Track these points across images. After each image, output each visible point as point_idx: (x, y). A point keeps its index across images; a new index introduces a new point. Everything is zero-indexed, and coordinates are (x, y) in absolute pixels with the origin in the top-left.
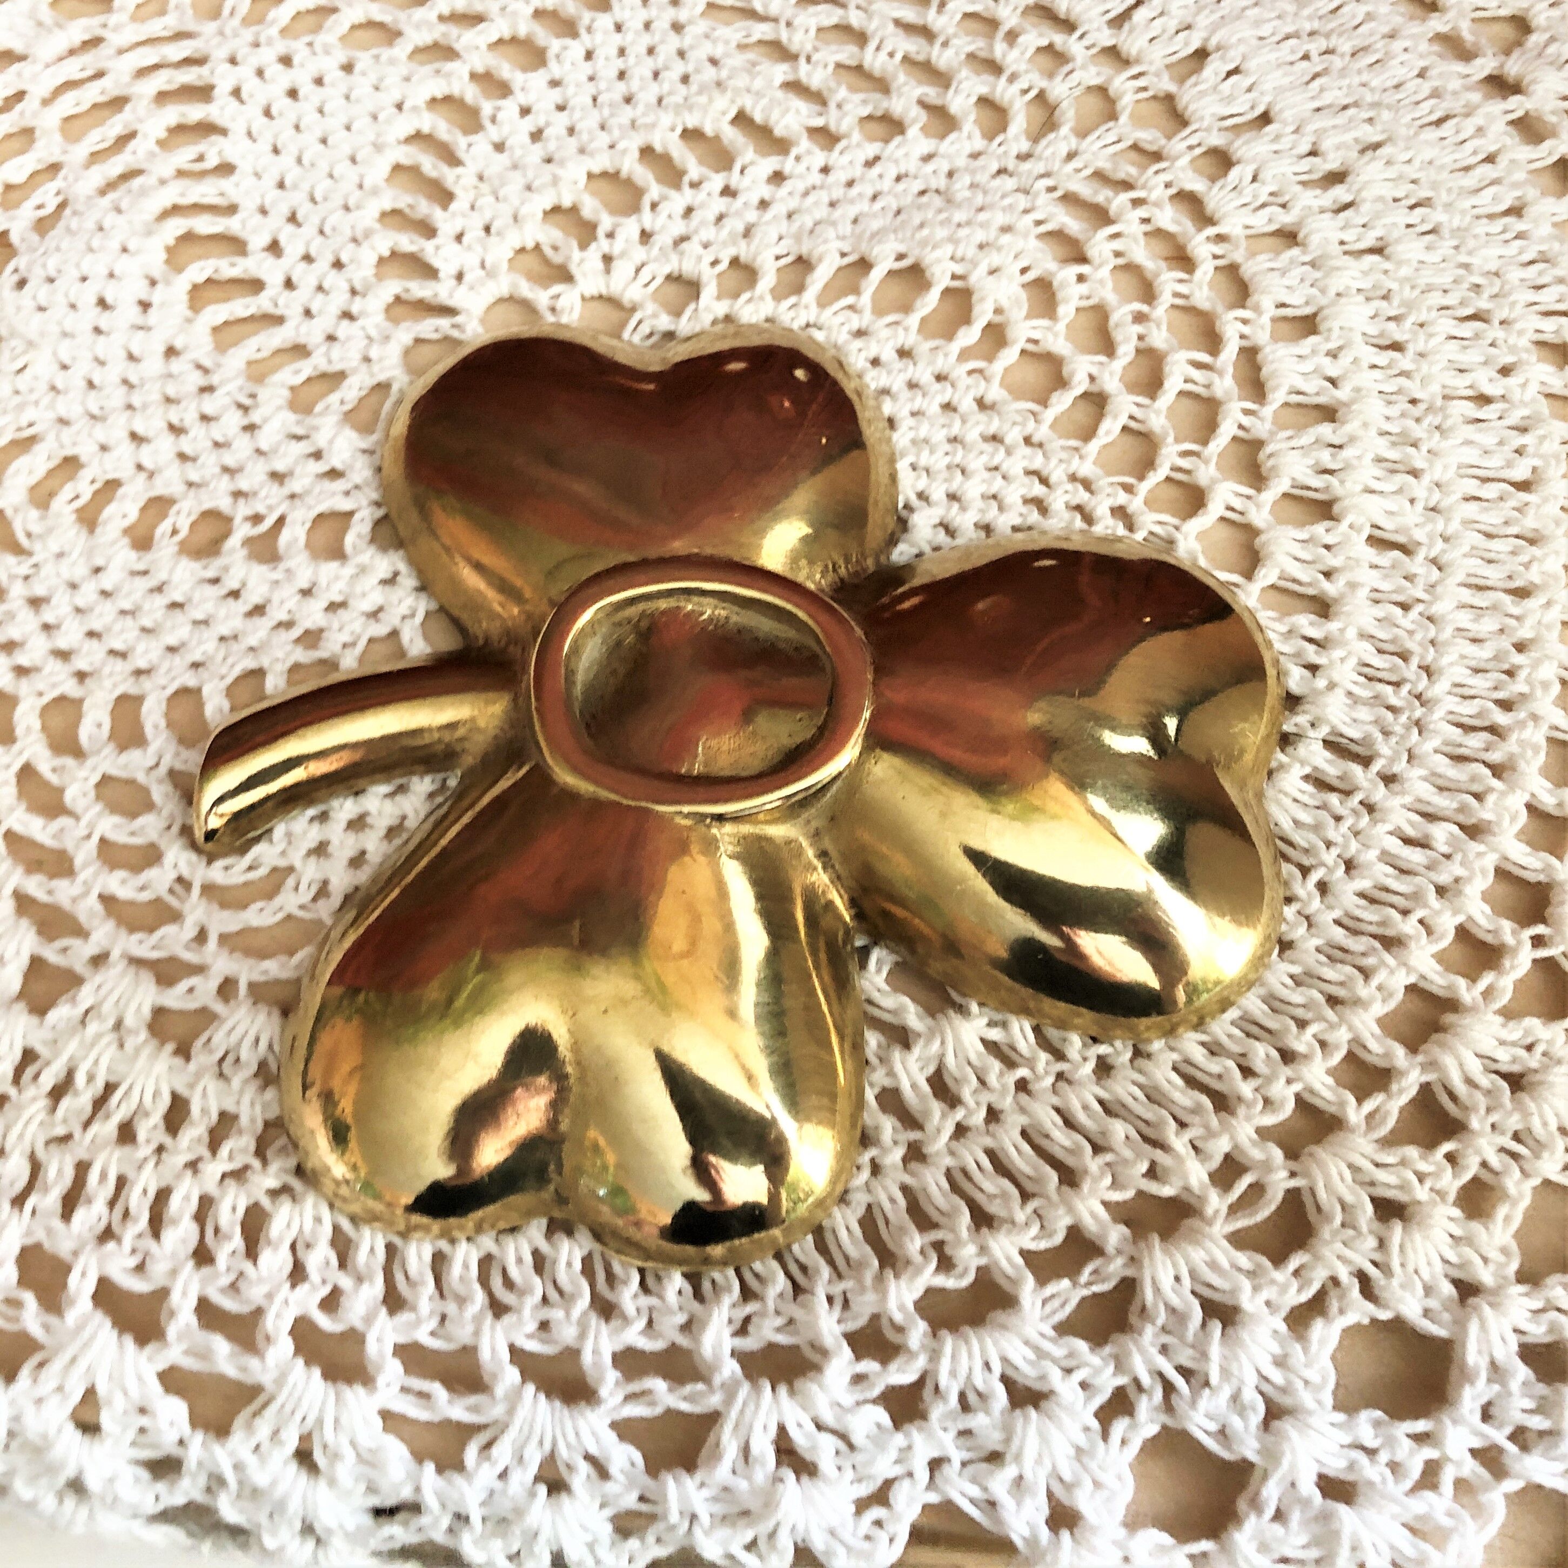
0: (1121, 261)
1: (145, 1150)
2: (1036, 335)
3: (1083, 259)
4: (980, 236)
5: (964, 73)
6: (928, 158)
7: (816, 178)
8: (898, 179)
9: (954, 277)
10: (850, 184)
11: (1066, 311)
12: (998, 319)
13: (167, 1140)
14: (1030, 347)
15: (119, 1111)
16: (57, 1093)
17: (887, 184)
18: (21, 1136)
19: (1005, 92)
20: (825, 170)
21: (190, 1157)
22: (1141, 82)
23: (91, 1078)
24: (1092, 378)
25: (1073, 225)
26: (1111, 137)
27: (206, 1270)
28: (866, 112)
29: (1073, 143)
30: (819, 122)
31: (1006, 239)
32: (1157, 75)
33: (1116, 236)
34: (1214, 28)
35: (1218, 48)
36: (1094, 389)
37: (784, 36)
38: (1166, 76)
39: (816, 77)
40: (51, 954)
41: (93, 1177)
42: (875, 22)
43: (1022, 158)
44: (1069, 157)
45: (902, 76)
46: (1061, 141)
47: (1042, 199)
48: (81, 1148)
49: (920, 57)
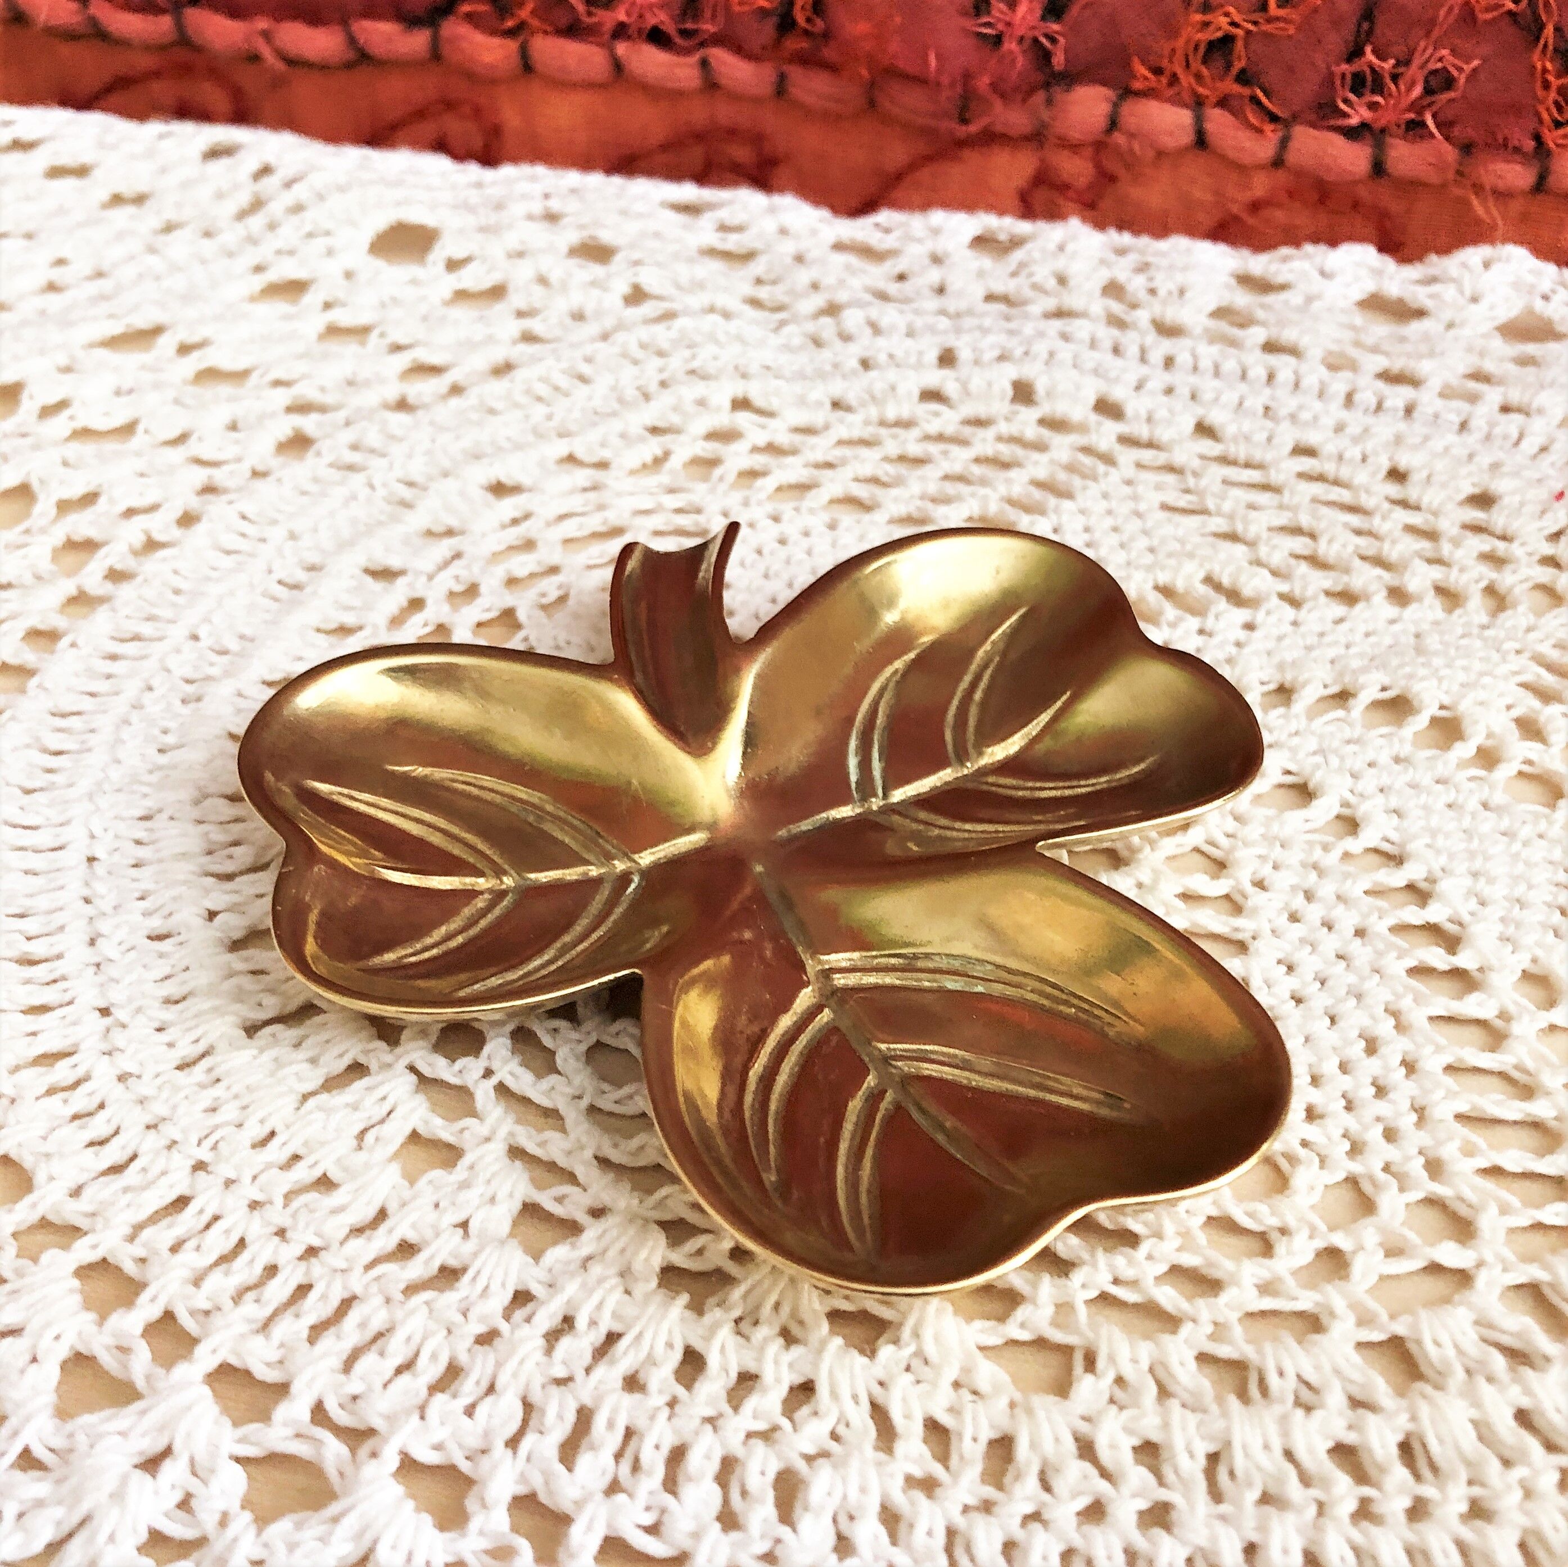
1: (656, 1399)
2: (1531, 758)
5: (1417, 562)
6: (1392, 622)
7: (1289, 629)
8: (1367, 635)
10: (1322, 635)
11: (1557, 740)
12: (1489, 743)
13: (680, 1391)
14: (1526, 768)
15: (627, 1359)
16: (552, 1337)
17: (1358, 637)
18: (515, 1375)
20: (1295, 623)
21: (709, 1412)
23: (593, 1323)
27: (735, 1535)
28: (1326, 586)
29: (1532, 619)
30: (1284, 587)
37: (1240, 528)
39: (1275, 558)
40: (546, 1200)
41: (599, 1423)
42: (1323, 525)
43: (1484, 627)
44: (1529, 630)
45: (1357, 562)
46: (1518, 617)
47: (1512, 656)
48: (584, 1391)
49: (1370, 552)
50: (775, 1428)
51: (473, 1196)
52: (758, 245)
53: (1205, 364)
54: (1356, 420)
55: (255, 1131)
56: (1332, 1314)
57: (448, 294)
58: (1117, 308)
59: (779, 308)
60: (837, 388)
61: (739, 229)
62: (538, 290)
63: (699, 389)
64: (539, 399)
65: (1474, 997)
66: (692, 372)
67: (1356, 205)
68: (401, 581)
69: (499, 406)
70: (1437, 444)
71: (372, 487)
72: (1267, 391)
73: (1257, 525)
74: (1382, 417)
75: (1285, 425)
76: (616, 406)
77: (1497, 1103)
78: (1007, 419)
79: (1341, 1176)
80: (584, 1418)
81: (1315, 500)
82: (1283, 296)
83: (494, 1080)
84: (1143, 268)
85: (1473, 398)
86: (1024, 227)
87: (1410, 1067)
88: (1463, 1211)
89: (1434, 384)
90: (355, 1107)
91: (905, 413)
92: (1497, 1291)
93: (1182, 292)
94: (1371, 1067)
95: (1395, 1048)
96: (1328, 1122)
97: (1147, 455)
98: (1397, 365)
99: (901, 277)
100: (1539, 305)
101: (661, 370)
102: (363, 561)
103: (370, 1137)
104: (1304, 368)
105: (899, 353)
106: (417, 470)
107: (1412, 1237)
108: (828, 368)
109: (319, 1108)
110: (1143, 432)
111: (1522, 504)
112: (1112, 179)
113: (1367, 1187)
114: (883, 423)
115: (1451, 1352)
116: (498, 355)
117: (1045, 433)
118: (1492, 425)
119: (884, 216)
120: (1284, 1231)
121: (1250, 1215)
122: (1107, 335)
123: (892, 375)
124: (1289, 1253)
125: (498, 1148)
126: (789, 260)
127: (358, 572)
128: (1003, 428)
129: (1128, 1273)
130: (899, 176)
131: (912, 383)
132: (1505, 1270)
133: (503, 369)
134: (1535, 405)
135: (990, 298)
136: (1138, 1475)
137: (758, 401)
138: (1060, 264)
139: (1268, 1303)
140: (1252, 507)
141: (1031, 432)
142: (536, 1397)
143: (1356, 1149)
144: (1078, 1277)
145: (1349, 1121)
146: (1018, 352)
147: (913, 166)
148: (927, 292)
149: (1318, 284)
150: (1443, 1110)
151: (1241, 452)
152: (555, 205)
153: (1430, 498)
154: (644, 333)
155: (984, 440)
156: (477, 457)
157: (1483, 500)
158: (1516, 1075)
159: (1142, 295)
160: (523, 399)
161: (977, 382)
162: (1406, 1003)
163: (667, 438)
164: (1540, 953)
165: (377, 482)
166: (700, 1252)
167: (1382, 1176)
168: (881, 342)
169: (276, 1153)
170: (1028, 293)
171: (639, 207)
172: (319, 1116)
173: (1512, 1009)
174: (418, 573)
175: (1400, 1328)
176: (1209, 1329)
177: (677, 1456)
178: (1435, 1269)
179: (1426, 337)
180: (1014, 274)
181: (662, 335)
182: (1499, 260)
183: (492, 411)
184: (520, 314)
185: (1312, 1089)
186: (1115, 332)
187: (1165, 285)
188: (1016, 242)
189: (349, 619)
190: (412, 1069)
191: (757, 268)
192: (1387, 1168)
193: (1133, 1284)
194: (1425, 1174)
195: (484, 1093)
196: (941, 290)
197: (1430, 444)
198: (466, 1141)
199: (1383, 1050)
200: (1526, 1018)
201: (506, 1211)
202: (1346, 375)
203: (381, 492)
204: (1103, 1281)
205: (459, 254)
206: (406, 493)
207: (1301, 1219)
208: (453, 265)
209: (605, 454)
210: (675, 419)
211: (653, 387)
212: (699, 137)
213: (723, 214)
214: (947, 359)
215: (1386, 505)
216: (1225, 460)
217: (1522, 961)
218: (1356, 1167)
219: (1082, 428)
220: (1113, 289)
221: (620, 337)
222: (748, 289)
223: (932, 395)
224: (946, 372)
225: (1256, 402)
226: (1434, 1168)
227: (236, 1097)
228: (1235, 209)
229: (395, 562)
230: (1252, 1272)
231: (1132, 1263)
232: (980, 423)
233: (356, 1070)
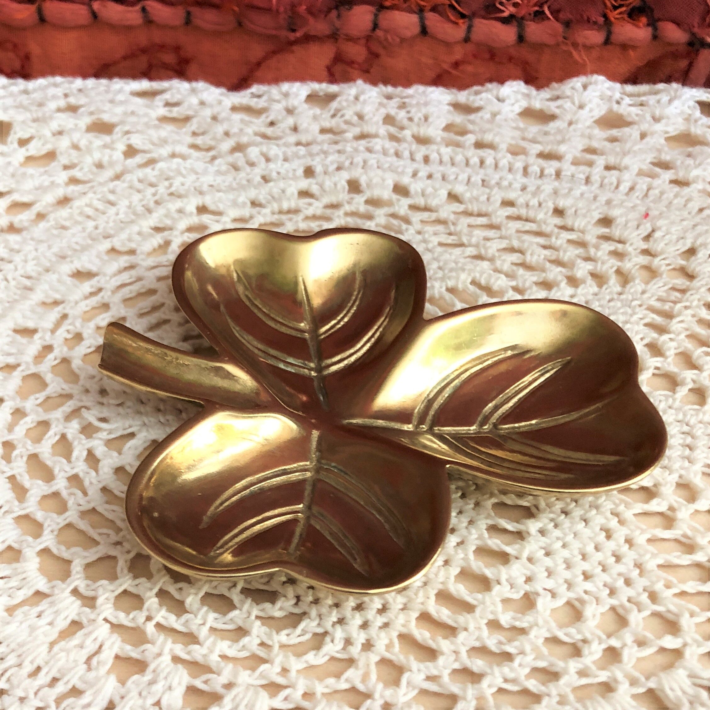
0: (688, 333)
2: (659, 365)
3: (668, 332)
5: (579, 261)
6: (573, 296)
11: (671, 353)
14: (657, 371)
19: (600, 268)
22: (667, 262)
24: (694, 381)
25: (659, 320)
26: (660, 284)
28: (535, 279)
29: (644, 286)
30: (514, 283)
31: (628, 326)
32: (674, 257)
33: (682, 321)
34: (696, 238)
35: (701, 245)
36: (697, 386)
37: (483, 252)
38: (679, 258)
39: (506, 267)
42: (526, 245)
43: (620, 294)
44: (643, 292)
45: (548, 265)
46: (637, 286)
47: (638, 309)
49: (553, 258)
51: (159, 687)
52: (190, 113)
53: (446, 158)
54: (532, 183)
55: (28, 668)
56: (616, 682)
57: (22, 159)
58: (392, 130)
59: (209, 149)
60: (252, 193)
61: (176, 104)
62: (74, 153)
63: (179, 204)
64: (89, 217)
65: (655, 501)
66: (171, 194)
67: (510, 59)
68: (37, 336)
69: (67, 224)
70: (577, 193)
71: (6, 280)
72: (482, 171)
73: (491, 249)
74: (545, 180)
75: (496, 190)
76: (133, 217)
77: (678, 557)
78: (349, 203)
79: (607, 607)
81: (518, 231)
82: (480, 114)
83: (154, 622)
84: (403, 106)
85: (590, 164)
86: (334, 88)
87: (629, 541)
88: (670, 617)
89: (569, 157)
90: (81, 647)
91: (293, 204)
92: (696, 657)
93: (426, 119)
94: (610, 546)
95: (621, 533)
96: (596, 579)
97: (425, 215)
98: (547, 149)
99: (272, 124)
100: (615, 107)
101: (154, 195)
102: (12, 325)
103: (94, 661)
104: (500, 155)
105: (282, 171)
106: (31, 268)
107: (649, 635)
108: (244, 182)
109: (62, 650)
110: (421, 202)
111: (627, 222)
112: (377, 56)
113: (621, 611)
114: (280, 212)
115: (680, 693)
116: (60, 192)
117: (370, 208)
118: (603, 178)
119: (255, 89)
120: (585, 641)
121: (566, 634)
122: (391, 146)
123: (282, 184)
124: (590, 653)
125: (166, 659)
126: (209, 120)
127: (11, 333)
128: (347, 208)
129: (511, 675)
130: (259, 64)
131: (293, 188)
132: (699, 646)
133: (64, 201)
134: (623, 165)
135: (323, 131)
137: (212, 207)
138: (358, 107)
139: (584, 681)
140: (487, 239)
141: (363, 208)
143: (612, 592)
144: (485, 683)
145: (605, 577)
146: (347, 164)
147: (266, 58)
148: (288, 131)
149: (496, 106)
150: (651, 564)
151: (474, 208)
152: (72, 100)
153: (579, 223)
154: (140, 173)
155: (339, 216)
156: (63, 257)
157: (606, 221)
158: (683, 540)
159: (405, 122)
160: (80, 219)
161: (328, 184)
162: (622, 508)
163: (166, 233)
164: (683, 472)
165: (10, 277)
166: (285, 698)
167: (628, 604)
168: (272, 166)
169: (43, 678)
170: (344, 127)
171: (121, 97)
172: (63, 654)
173: (675, 505)
174: (44, 330)
175: (652, 684)
176: (557, 699)
178: (663, 650)
179: (559, 131)
180: (334, 116)
181: (149, 173)
182: (591, 83)
183: (64, 228)
184: (66, 168)
185: (583, 563)
186: (395, 144)
187: (418, 115)
188: (332, 97)
189: (11, 360)
190: (106, 620)
191: (193, 126)
192: (629, 601)
193: (514, 681)
194: (649, 601)
195: (150, 628)
196: (295, 129)
197: (572, 193)
198: (148, 656)
199: (615, 536)
200: (683, 509)
201: (179, 692)
202: (522, 157)
203: (13, 283)
204: (499, 682)
205: (26, 136)
206: (28, 283)
207: (593, 634)
208: (23, 143)
209: (133, 245)
210: (168, 222)
211: (152, 205)
212: (144, 51)
213: (167, 96)
214: (309, 172)
215: (556, 230)
216: (467, 214)
217: (675, 477)
218: (614, 602)
219: (389, 204)
220: (389, 120)
221: (128, 177)
222: (190, 140)
223: (304, 194)
224: (310, 180)
225: (477, 179)
226: (653, 597)
227: (13, 651)
228: (446, 66)
229: (31, 325)
230: (574, 665)
231: (512, 670)
232: (334, 206)
233: (76, 625)
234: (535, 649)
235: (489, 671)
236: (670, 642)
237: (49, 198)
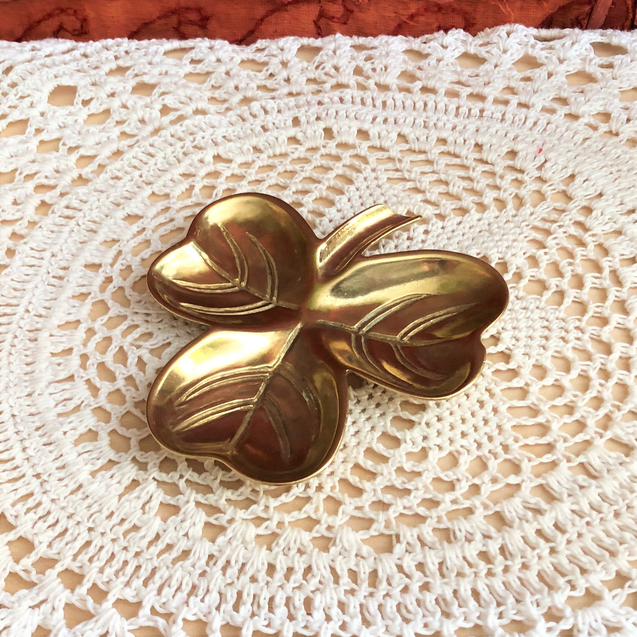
0: (559, 246)
1: (262, 584)
2: (533, 274)
3: (544, 247)
4: (506, 244)
5: (487, 190)
6: (479, 220)
7: (441, 231)
8: (470, 228)
9: (499, 259)
10: (453, 231)
11: (543, 265)
12: (518, 271)
13: (269, 579)
14: (532, 279)
15: (250, 571)
16: (224, 569)
17: (467, 229)
18: (215, 585)
19: (502, 195)
20: (443, 228)
21: (279, 584)
22: (552, 187)
23: (236, 562)
24: (557, 286)
25: (539, 236)
26: (545, 206)
28: (453, 207)
29: (532, 209)
30: (438, 212)
31: (515, 244)
32: (558, 184)
33: (555, 238)
34: (576, 166)
35: (578, 173)
36: (559, 289)
37: (418, 185)
38: (561, 184)
39: (433, 198)
40: (212, 520)
41: (245, 595)
42: (451, 177)
43: (514, 216)
44: (532, 214)
45: (464, 194)
46: (527, 209)
47: (525, 229)
48: (238, 586)
49: (470, 187)
50: (301, 584)
51: (187, 524)
52: (210, 69)
53: (399, 103)
54: (460, 122)
55: (106, 513)
56: (476, 507)
57: (85, 117)
58: (360, 79)
59: (225, 101)
60: (254, 141)
61: (199, 61)
62: (123, 110)
63: (200, 155)
64: (135, 167)
65: (516, 380)
66: (195, 147)
67: (453, 10)
68: (101, 270)
69: (120, 174)
70: (493, 130)
71: (79, 225)
72: (424, 114)
73: (425, 182)
74: (471, 120)
75: (433, 130)
76: (167, 166)
77: (525, 420)
78: (324, 147)
79: (475, 457)
80: (240, 594)
81: (447, 165)
82: (427, 61)
83: (185, 479)
84: (368, 59)
85: (506, 103)
86: (318, 42)
87: (495, 410)
88: (517, 462)
89: (490, 99)
90: (138, 497)
91: (283, 151)
92: (529, 490)
93: (386, 68)
94: (481, 414)
95: (490, 405)
96: (469, 437)
97: (380, 154)
98: (476, 91)
99: (271, 75)
100: (530, 51)
101: (182, 148)
102: (83, 262)
103: (147, 507)
104: (439, 99)
105: (276, 122)
106: (95, 215)
107: (499, 475)
108: (249, 131)
109: (127, 501)
110: (377, 143)
111: (527, 154)
112: (352, 12)
113: (484, 460)
114: (275, 156)
115: (514, 514)
116: (114, 147)
117: (340, 151)
118: (515, 116)
119: (260, 43)
120: (458, 480)
121: (447, 476)
122: (358, 94)
123: (275, 133)
124: (461, 488)
125: (192, 504)
126: (224, 75)
127: (83, 268)
128: (323, 151)
129: (408, 505)
130: (262, 20)
131: (283, 136)
132: (531, 481)
133: (118, 153)
134: (531, 103)
135: (309, 80)
136: (418, 575)
137: (224, 156)
138: (335, 61)
139: (455, 507)
140: (423, 173)
141: (334, 152)
142: (223, 590)
143: (479, 446)
144: (391, 510)
145: (476, 436)
146: (324, 115)
147: (267, 15)
148: (282, 82)
149: (440, 52)
150: (507, 426)
151: (416, 146)
152: (121, 63)
153: (491, 157)
154: (172, 129)
155: (316, 159)
156: (118, 205)
157: (512, 154)
158: (532, 406)
159: (370, 73)
160: (129, 169)
161: (309, 132)
162: (493, 386)
163: (191, 179)
164: (538, 357)
165: (80, 223)
166: (266, 528)
167: (488, 455)
168: (269, 117)
169: (115, 520)
170: (324, 78)
171: (157, 59)
172: (127, 504)
173: (529, 382)
174: (106, 265)
175: (497, 509)
176: (436, 519)
177: (272, 600)
178: (508, 485)
179: (487, 73)
180: (317, 68)
181: (179, 129)
182: (514, 31)
183: (117, 178)
184: (119, 123)
185: (462, 426)
186: (361, 93)
187: (379, 67)
188: (317, 51)
189: (84, 290)
190: (154, 479)
191: (212, 81)
192: (490, 452)
193: (410, 508)
194: (503, 452)
195: (182, 484)
196: (288, 80)
197: (490, 130)
198: (181, 503)
199: (486, 406)
200: (534, 385)
201: (200, 526)
202: (456, 99)
203: (83, 227)
204: (401, 509)
205: (88, 98)
206: (93, 226)
207: (463, 475)
208: (86, 103)
209: (167, 191)
210: (192, 170)
211: (181, 156)
212: (174, 12)
213: (192, 55)
214: (296, 121)
215: (474, 164)
216: (411, 151)
217: (533, 361)
218: (479, 453)
219: (353, 147)
220: (358, 71)
221: (163, 133)
222: (209, 94)
223: (293, 140)
224: (297, 129)
225: (420, 121)
226: (506, 448)
227: (96, 502)
228: (404, 19)
229: (97, 261)
230: (448, 497)
231: (409, 501)
232: (314, 149)
233: (135, 483)
234: (425, 486)
235: (394, 502)
236: (513, 480)
237: (107, 152)
